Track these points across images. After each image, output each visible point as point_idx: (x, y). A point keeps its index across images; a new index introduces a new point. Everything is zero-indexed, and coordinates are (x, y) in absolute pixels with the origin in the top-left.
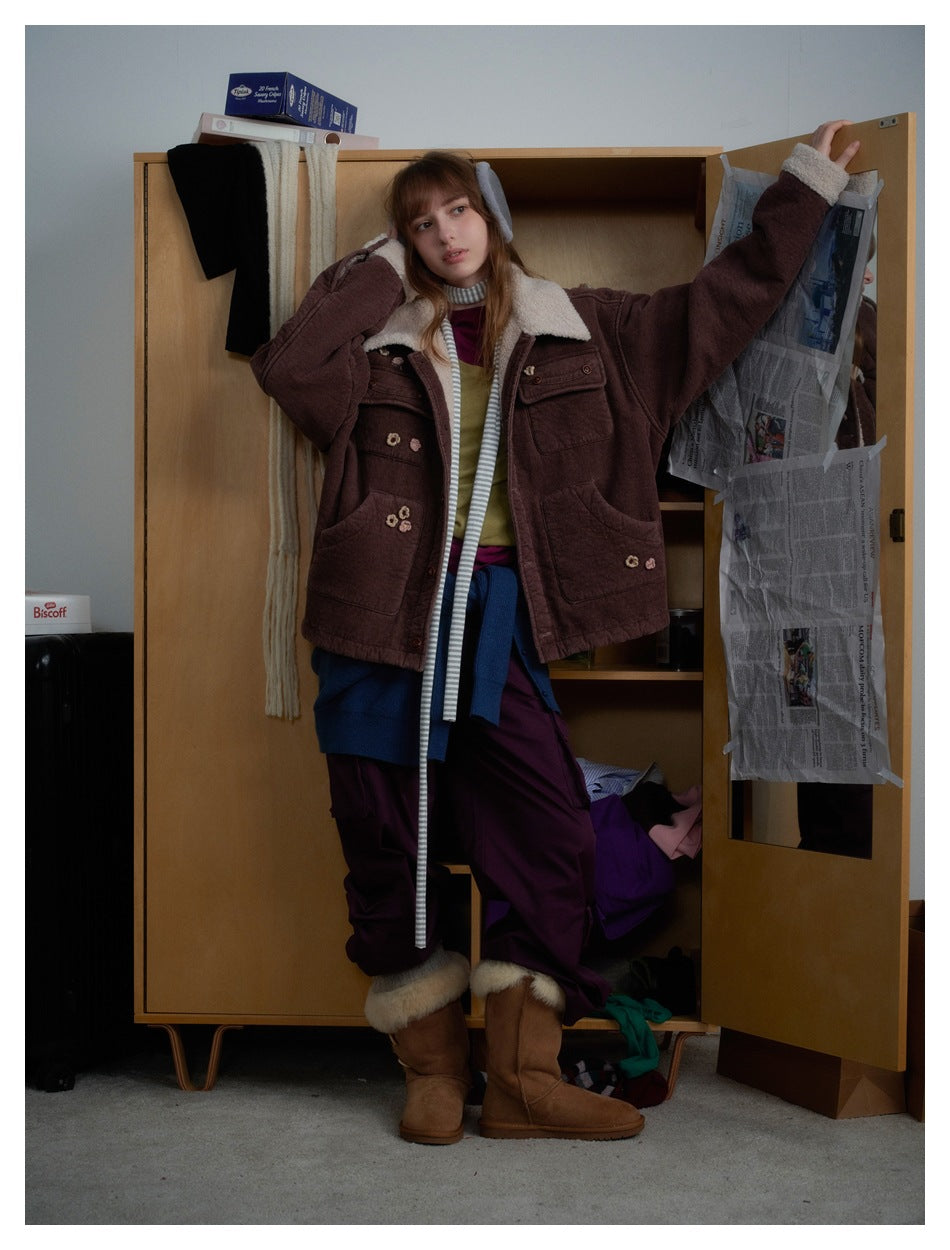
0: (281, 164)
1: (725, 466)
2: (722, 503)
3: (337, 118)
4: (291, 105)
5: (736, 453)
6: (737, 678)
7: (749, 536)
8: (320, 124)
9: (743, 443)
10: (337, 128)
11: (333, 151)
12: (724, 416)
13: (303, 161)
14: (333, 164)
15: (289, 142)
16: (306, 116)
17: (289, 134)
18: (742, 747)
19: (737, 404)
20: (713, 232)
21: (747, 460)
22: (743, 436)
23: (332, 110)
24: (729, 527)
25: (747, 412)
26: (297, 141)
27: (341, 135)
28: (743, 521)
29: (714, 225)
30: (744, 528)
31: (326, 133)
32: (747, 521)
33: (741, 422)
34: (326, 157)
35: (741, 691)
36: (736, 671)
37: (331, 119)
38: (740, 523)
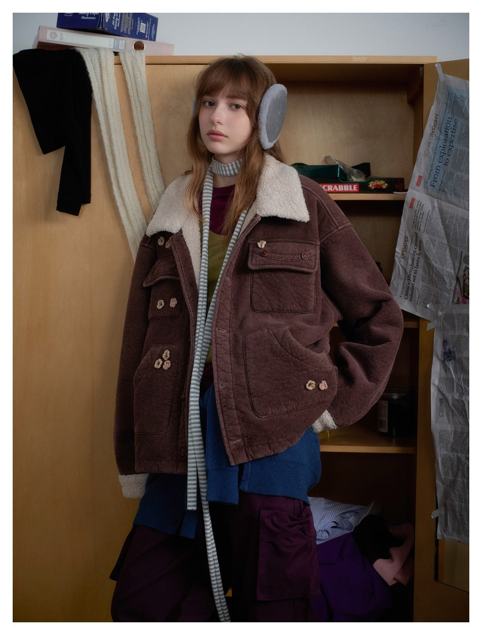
0: (101, 67)
1: (437, 302)
2: (433, 330)
3: (142, 28)
4: (107, 21)
5: (447, 295)
6: (443, 464)
7: (455, 359)
8: (129, 34)
9: (453, 288)
10: (142, 36)
11: (141, 56)
12: (437, 265)
13: (119, 64)
14: (143, 68)
15: (105, 49)
16: (119, 28)
17: (105, 42)
18: (446, 514)
19: (448, 257)
20: (428, 122)
21: (455, 301)
22: (454, 282)
23: (139, 22)
24: (438, 349)
25: (457, 265)
26: (112, 47)
27: (146, 43)
28: (450, 346)
29: (429, 117)
30: (450, 352)
31: (134, 40)
32: (453, 347)
33: (453, 271)
34: (136, 61)
35: (446, 474)
36: (443, 459)
37: (138, 28)
38: (447, 348)
